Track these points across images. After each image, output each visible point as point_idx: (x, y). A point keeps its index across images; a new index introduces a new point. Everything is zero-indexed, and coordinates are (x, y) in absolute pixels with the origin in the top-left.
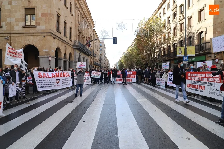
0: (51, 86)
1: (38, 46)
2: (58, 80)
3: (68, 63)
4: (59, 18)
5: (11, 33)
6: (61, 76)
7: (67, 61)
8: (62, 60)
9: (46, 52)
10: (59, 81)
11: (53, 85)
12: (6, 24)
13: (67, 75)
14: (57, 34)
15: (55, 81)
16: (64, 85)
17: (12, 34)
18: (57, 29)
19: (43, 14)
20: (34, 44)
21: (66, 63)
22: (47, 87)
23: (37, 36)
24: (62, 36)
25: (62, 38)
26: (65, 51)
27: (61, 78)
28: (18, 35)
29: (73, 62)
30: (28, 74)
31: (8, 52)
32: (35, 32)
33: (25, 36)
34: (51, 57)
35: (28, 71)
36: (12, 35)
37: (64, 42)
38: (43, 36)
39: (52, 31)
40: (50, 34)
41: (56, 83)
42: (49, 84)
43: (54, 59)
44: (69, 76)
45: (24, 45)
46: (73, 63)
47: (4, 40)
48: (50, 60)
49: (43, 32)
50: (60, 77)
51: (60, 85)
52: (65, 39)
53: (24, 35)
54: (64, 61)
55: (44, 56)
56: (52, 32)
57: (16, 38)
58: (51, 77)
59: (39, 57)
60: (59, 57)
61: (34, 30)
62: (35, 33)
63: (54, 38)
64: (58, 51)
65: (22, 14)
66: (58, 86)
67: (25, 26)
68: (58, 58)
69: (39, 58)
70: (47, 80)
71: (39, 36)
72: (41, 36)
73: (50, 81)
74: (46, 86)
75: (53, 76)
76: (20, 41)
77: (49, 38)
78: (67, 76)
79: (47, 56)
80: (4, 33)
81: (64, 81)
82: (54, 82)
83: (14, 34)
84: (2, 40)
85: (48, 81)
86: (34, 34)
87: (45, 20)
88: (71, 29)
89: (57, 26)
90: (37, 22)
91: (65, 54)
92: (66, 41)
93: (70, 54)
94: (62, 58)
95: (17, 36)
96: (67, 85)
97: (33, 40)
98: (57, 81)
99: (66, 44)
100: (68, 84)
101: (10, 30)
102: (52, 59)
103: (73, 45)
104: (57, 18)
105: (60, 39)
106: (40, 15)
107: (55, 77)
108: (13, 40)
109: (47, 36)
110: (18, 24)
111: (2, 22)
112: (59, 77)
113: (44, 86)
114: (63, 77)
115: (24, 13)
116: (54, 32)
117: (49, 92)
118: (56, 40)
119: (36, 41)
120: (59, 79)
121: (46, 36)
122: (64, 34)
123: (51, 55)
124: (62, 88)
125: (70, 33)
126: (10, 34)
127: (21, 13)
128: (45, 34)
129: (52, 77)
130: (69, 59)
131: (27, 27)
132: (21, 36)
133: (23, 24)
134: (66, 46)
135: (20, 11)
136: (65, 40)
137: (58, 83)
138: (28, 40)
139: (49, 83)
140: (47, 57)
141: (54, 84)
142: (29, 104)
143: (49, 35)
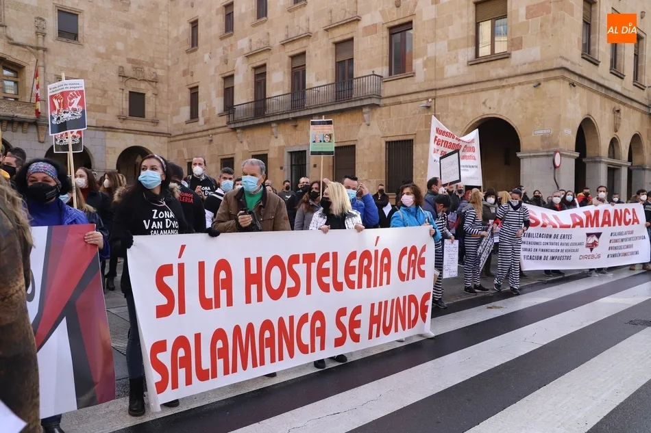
0: (568, 258)
1: (515, 121)
2: (595, 238)
3: (624, 173)
4: (591, 7)
5: (437, 87)
6: (606, 222)
7: (621, 166)
8: (600, 162)
9: (543, 138)
10: (596, 240)
11: (575, 256)
12: (425, 65)
13: (629, 217)
14: (585, 68)
15: (584, 239)
16: (614, 256)
17: (440, 89)
18: (583, 51)
19: (534, 5)
20: (503, 114)
21: (616, 173)
22: (553, 258)
23: (513, 86)
24: (602, 72)
25: (601, 82)
26: (612, 129)
27: (606, 230)
28: (455, 90)
29: (644, 169)
30: (494, 212)
31: (436, 142)
32: (507, 75)
33: (476, 91)
34: (561, 155)
35: (495, 204)
36: (440, 93)
37: (612, 95)
38: (532, 85)
39: (567, 60)
40: (557, 73)
41: (587, 247)
42: (562, 251)
43: (573, 161)
44: (636, 221)
45: (471, 120)
46: (647, 172)
47: (419, 111)
48: (557, 164)
49: (534, 70)
50: (602, 226)
51: (599, 256)
52: (615, 84)
53: (474, 87)
54: (609, 169)
55: (537, 151)
56: (567, 65)
57: (450, 102)
58: (569, 227)
59: (519, 155)
60: (589, 152)
61: (503, 68)
62: (506, 78)
63: (573, 85)
64: (585, 130)
65: (468, 24)
66: (593, 257)
67: (477, 60)
68: (588, 155)
69: (518, 160)
70: (556, 236)
71: (520, 84)
72: (526, 86)
73: (565, 241)
74: (550, 254)
75: (578, 221)
76: (462, 107)
77: (557, 88)
78: (627, 224)
79: (547, 150)
80: (418, 90)
81: (616, 241)
82: (580, 244)
83: (444, 88)
84: (414, 112)
85: (559, 240)
86: (502, 81)
87: (541, 26)
88: (642, 38)
89: (585, 38)
90: (512, 40)
91: (614, 142)
92: (619, 90)
93: (636, 139)
94: (601, 157)
95: (453, 95)
96: (625, 254)
97: (499, 102)
98: (591, 240)
99: (621, 102)
100: (632, 253)
101: (435, 79)
102: (565, 160)
103: (646, 103)
104: (584, 9)
105: (594, 87)
106: (522, 12)
107: (582, 226)
108: (442, 107)
109: (547, 80)
110: (455, 58)
111: (415, 58)
112: (597, 226)
113: (543, 254)
114: (614, 225)
115: (472, 19)
116: (572, 63)
117: (558, 277)
118: (580, 93)
119: (510, 104)
120: (598, 235)
121: (542, 83)
122: (611, 66)
123: (561, 146)
124: (607, 266)
125: (636, 55)
126: (434, 92)
127: (465, 20)
128: (541, 77)
129: (574, 226)
130: (630, 159)
131: (482, 61)
132: (463, 93)
133: (470, 53)
134: (618, 111)
135: (461, 16)
136: (618, 88)
137: (592, 246)
138: (484, 103)
139: (560, 248)
140: (548, 156)
141: (577, 250)
142: (497, 310)
143: (555, 78)
